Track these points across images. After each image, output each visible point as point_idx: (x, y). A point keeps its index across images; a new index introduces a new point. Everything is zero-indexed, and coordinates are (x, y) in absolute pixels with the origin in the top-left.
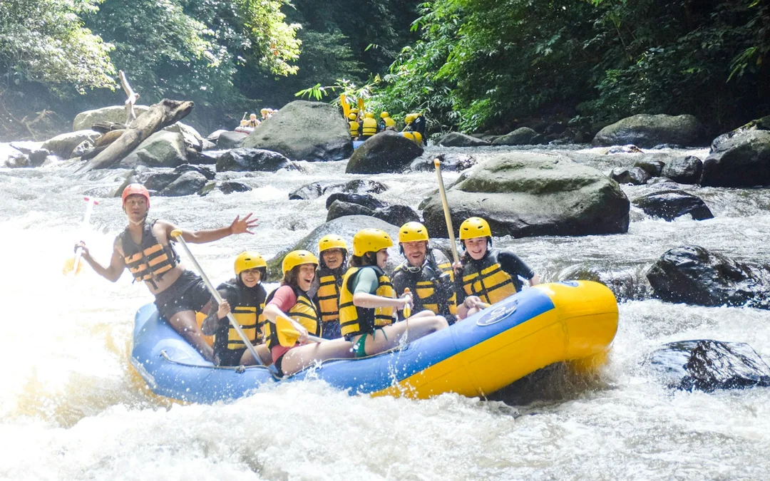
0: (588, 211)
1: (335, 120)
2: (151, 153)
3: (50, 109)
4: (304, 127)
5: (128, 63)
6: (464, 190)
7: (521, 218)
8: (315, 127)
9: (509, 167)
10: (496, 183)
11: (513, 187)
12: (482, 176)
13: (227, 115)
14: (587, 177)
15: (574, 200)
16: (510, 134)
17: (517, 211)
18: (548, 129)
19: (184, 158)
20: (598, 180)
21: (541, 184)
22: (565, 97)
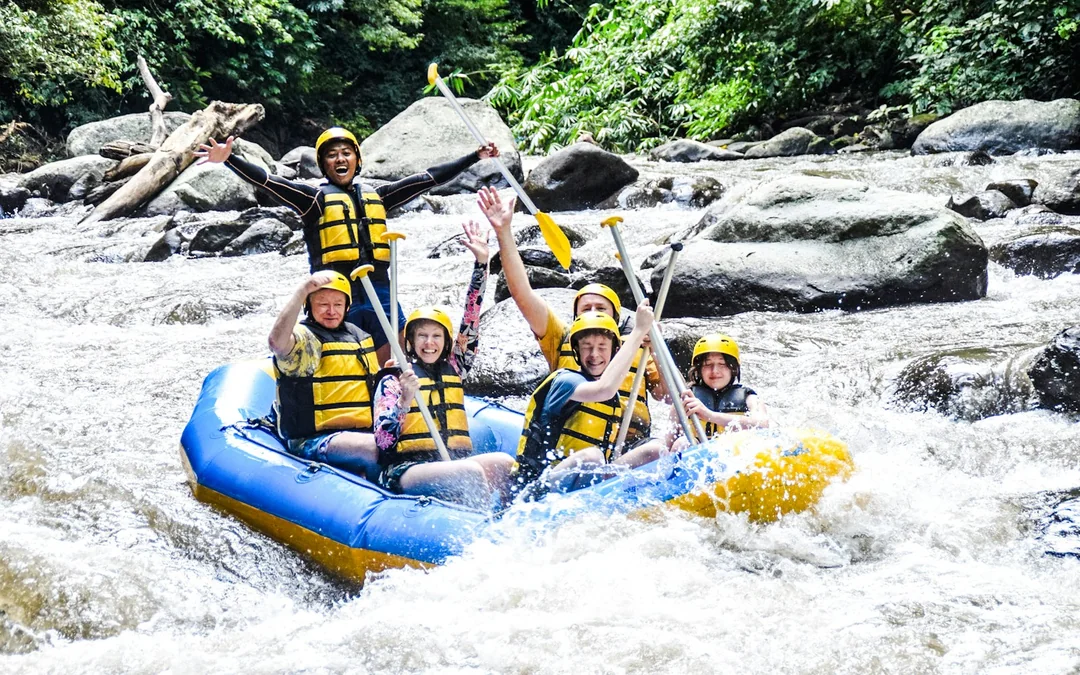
0: (921, 268)
1: (492, 126)
2: (198, 190)
3: (22, 120)
4: (441, 140)
5: (144, 47)
6: (717, 239)
7: (810, 282)
8: (459, 140)
9: (789, 200)
10: (769, 227)
11: (797, 232)
12: (744, 217)
13: (308, 120)
14: (916, 213)
15: (897, 250)
16: (774, 139)
17: (804, 270)
18: (836, 129)
19: (251, 198)
20: (936, 216)
21: (842, 225)
22: (863, 76)
